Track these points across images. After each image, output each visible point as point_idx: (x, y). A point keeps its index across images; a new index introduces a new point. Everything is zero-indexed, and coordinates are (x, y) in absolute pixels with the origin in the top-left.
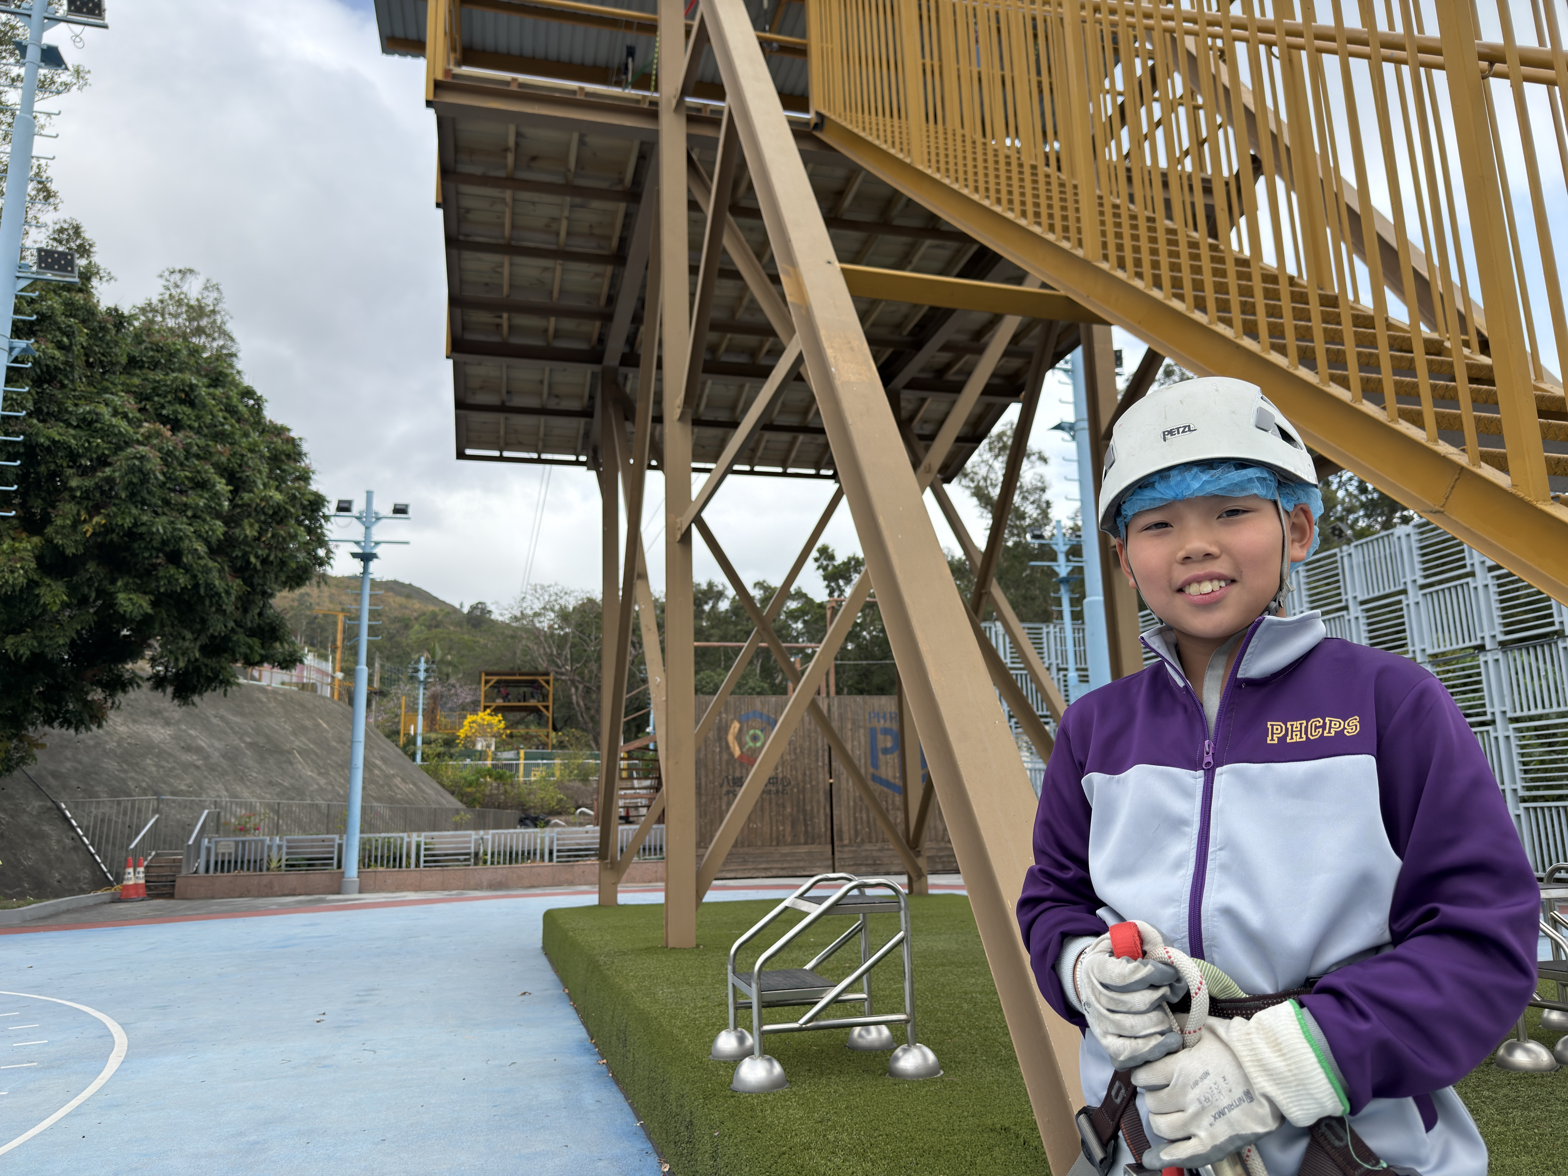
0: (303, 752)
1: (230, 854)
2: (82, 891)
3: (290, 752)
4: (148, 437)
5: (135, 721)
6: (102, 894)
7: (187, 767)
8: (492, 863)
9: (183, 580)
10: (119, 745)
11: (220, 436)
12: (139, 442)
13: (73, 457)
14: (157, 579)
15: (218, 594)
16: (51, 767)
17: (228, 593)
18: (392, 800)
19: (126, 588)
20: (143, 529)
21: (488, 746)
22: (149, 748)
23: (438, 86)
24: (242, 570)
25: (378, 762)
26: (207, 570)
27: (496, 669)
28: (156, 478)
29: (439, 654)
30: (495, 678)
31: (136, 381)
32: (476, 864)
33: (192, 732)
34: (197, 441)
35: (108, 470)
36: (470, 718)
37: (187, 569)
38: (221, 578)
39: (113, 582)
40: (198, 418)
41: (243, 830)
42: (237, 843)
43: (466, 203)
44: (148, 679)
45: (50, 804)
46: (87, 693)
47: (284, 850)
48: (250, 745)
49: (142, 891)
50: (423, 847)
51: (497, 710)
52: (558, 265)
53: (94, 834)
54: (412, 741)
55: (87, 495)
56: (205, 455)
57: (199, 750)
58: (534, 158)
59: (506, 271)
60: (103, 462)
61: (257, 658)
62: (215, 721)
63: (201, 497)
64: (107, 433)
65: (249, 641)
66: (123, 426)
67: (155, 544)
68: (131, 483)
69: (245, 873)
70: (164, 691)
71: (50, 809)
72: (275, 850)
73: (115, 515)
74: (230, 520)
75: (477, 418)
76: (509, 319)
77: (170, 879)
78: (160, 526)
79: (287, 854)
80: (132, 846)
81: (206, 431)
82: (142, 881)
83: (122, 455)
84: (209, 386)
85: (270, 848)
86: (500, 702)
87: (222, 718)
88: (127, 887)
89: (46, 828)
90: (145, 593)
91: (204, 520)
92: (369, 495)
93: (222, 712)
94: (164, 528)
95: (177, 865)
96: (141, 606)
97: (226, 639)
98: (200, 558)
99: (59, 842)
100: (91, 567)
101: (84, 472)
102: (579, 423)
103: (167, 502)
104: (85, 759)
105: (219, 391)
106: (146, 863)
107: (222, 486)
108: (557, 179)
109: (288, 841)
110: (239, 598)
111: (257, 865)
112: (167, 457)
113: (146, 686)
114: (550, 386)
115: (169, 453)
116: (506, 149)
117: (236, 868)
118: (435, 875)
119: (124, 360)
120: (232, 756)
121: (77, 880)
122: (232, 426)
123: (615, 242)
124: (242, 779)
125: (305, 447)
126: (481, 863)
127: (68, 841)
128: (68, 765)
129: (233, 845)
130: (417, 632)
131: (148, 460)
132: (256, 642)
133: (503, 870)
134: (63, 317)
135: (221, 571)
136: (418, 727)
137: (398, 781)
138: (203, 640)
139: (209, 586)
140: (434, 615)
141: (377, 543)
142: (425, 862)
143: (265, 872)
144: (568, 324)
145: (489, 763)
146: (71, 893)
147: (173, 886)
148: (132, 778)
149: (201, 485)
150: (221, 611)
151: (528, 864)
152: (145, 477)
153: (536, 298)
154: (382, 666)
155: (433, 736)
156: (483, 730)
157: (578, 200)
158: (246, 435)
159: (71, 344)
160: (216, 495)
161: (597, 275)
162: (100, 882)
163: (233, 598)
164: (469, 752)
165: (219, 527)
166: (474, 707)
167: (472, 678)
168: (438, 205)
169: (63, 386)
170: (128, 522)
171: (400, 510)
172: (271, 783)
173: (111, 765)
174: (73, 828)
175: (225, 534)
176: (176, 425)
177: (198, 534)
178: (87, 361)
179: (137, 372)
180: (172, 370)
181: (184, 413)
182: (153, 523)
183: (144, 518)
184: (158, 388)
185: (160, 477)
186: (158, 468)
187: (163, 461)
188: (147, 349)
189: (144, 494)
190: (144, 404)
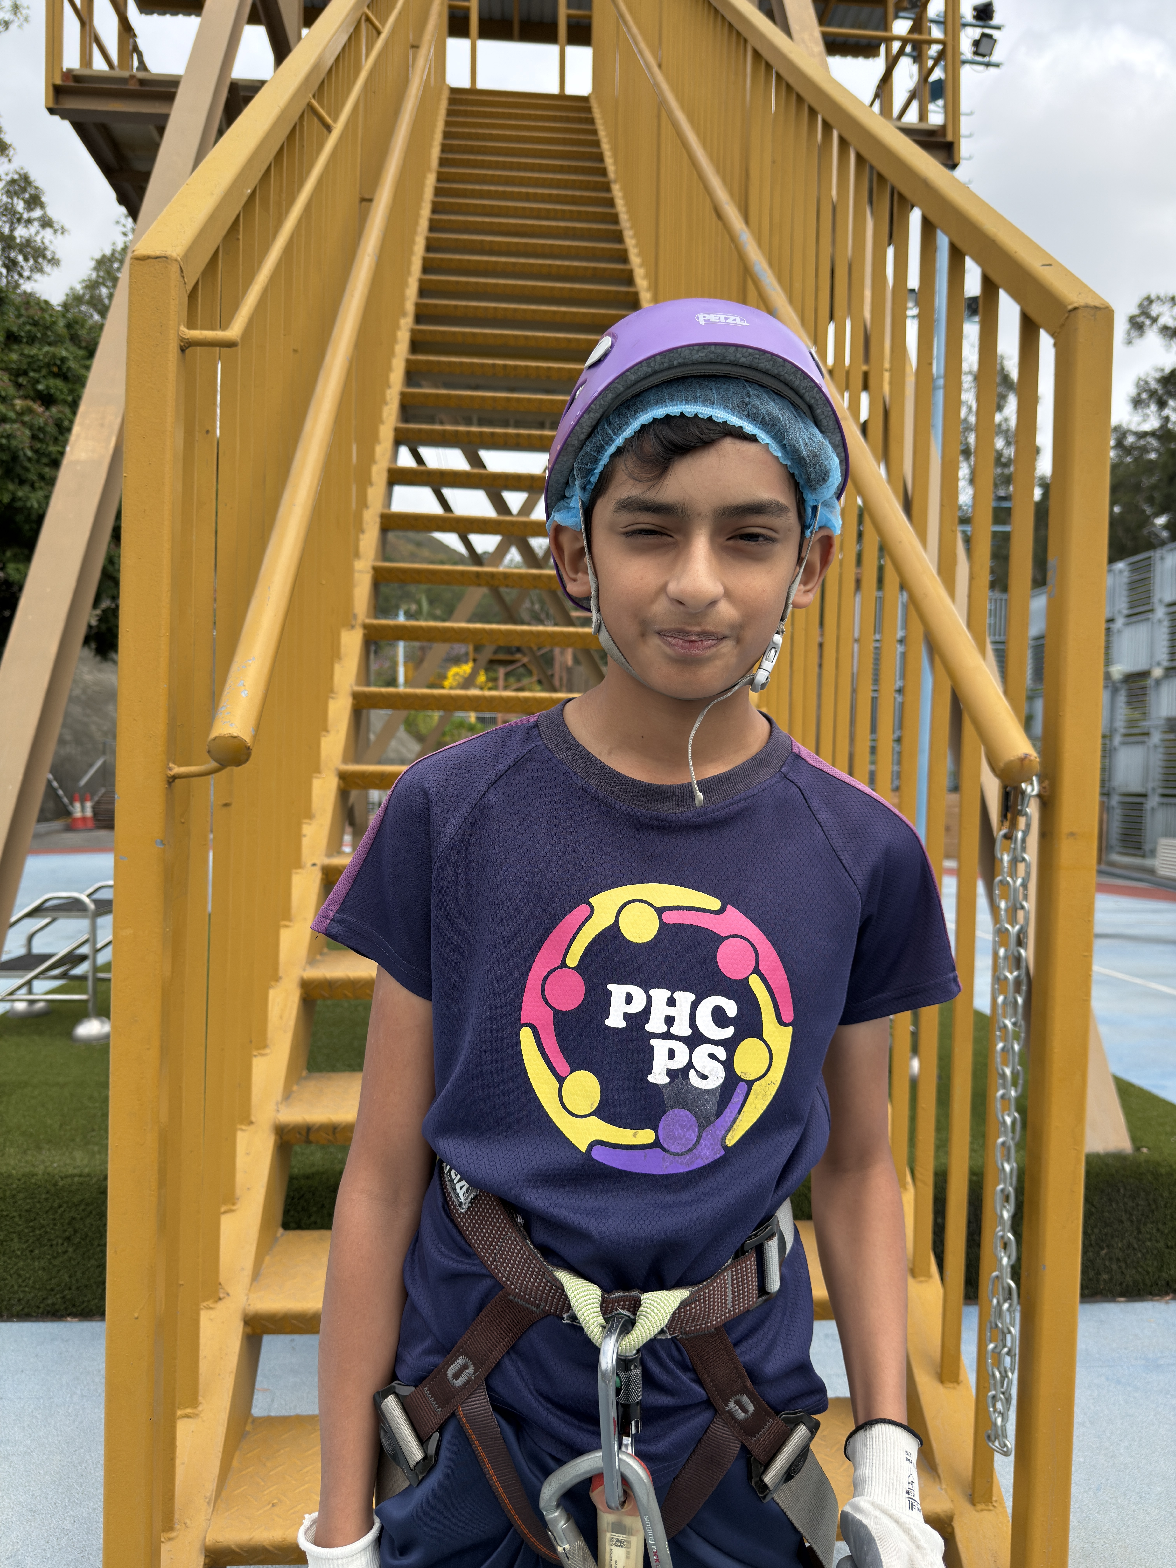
4: (19, 415)
6: (57, 824)
12: (13, 421)
28: (25, 454)
49: (89, 823)
80: (83, 782)
82: (90, 814)
88: (75, 819)
106: (95, 799)
112: (37, 433)
115: (40, 429)
131: (15, 437)
152: (13, 454)
176: (47, 401)
179: (15, 347)
180: (50, 344)
181: (56, 388)
182: (28, 498)
183: (20, 494)
184: (33, 363)
185: (29, 453)
186: (27, 445)
187: (34, 437)
188: (24, 323)
189: (18, 470)
190: (21, 380)
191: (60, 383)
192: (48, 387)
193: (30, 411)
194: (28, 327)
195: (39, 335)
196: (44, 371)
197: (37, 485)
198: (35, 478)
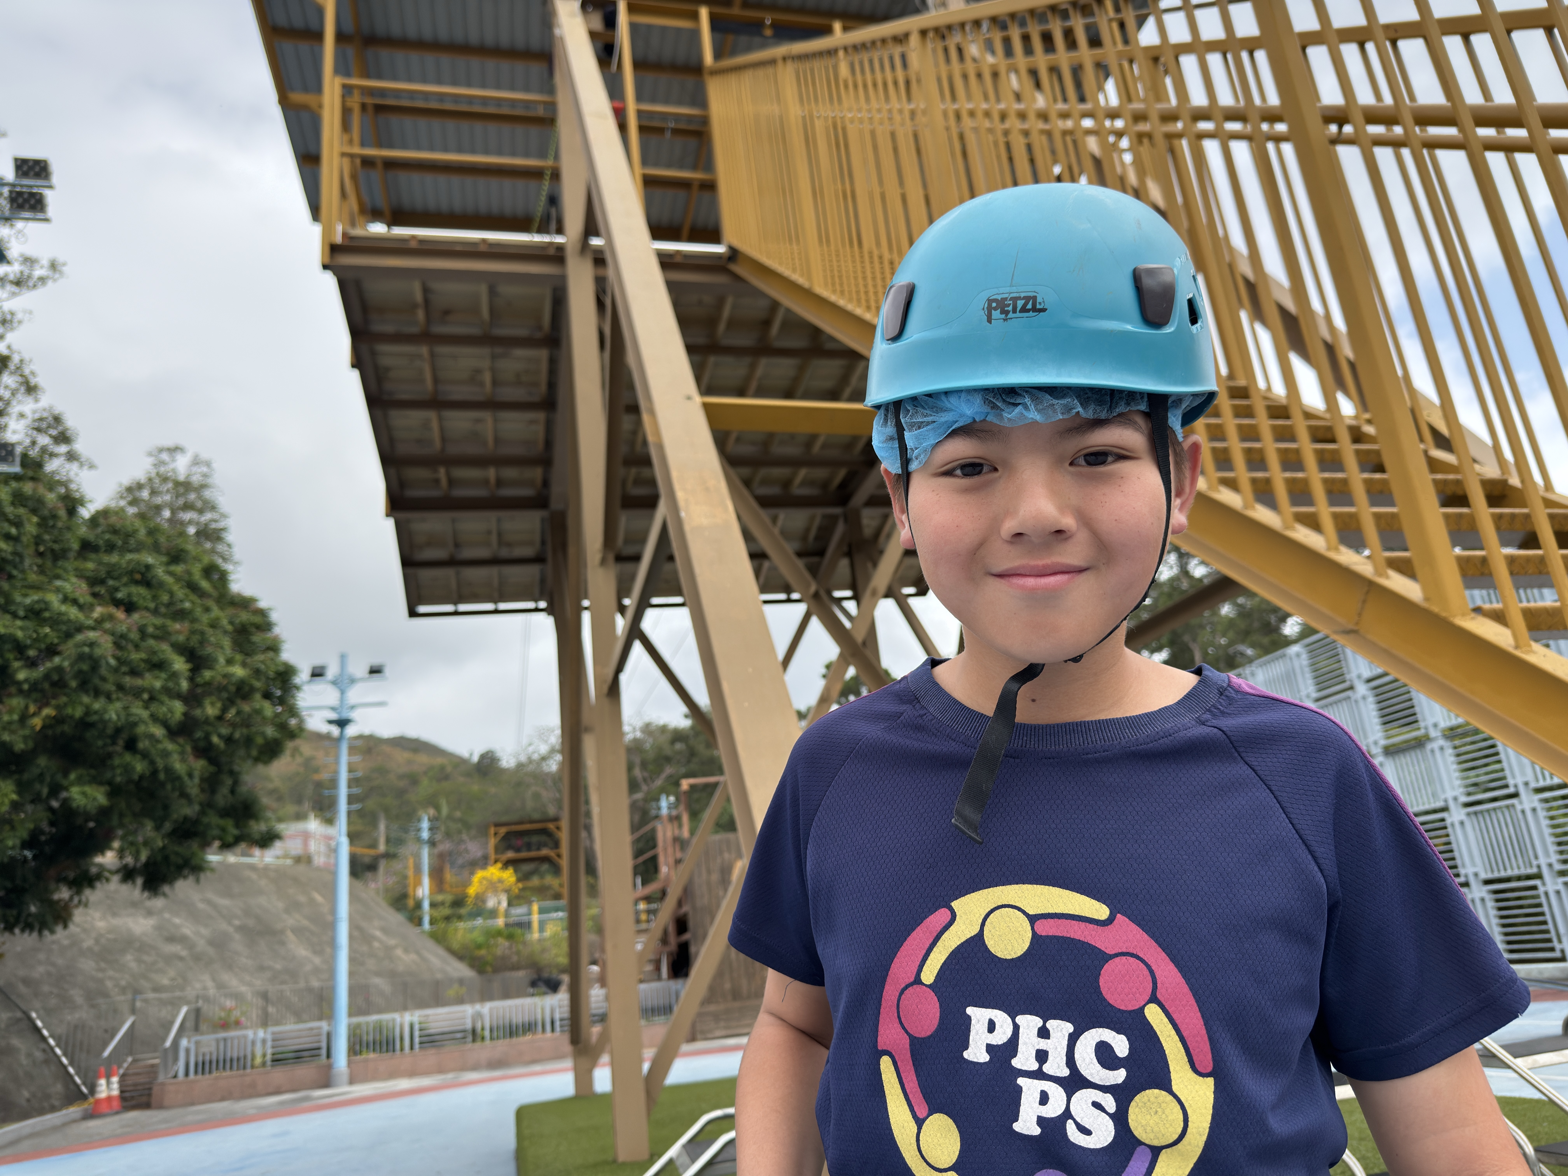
0: (298, 931)
1: (211, 1054)
2: (53, 1109)
3: (282, 932)
4: (99, 622)
5: (114, 915)
6: (74, 1111)
7: (170, 959)
8: (492, 1039)
9: (140, 767)
10: (97, 941)
11: (181, 615)
12: (93, 629)
13: (20, 648)
14: (113, 768)
15: (179, 778)
16: (22, 973)
17: (190, 775)
18: (392, 975)
19: (80, 781)
20: (95, 718)
21: (499, 903)
22: (129, 942)
23: (334, 249)
24: (204, 751)
25: (378, 933)
26: (166, 754)
27: (504, 819)
28: (107, 663)
29: (445, 811)
30: (503, 831)
31: (90, 565)
32: (474, 1040)
33: (177, 921)
34: (152, 622)
35: (57, 660)
36: (480, 874)
37: (145, 755)
38: (183, 760)
39: (66, 774)
40: (155, 598)
41: (225, 1025)
42: (218, 1041)
43: (385, 361)
44: (117, 872)
45: (19, 1014)
46: (52, 892)
47: (269, 1044)
48: (241, 929)
49: (116, 1104)
50: (417, 1027)
51: (507, 864)
52: (487, 416)
53: (67, 1043)
54: (418, 905)
55: (35, 687)
56: (163, 635)
57: (182, 940)
58: (447, 312)
59: (435, 425)
60: (51, 651)
61: (230, 839)
62: (201, 906)
63: (157, 678)
64: (56, 621)
65: (222, 822)
66: (73, 612)
67: (109, 731)
68: (80, 672)
69: (228, 1073)
70: (134, 882)
71: (19, 1020)
72: (259, 1045)
73: (66, 705)
74: (192, 699)
75: (426, 575)
76: (448, 474)
77: (147, 1086)
78: (113, 713)
79: (273, 1047)
80: (106, 1053)
81: (163, 610)
82: (115, 1092)
83: (71, 643)
84: (168, 564)
85: (253, 1043)
86: (510, 855)
87: (209, 902)
88: (98, 1102)
89: (16, 1042)
90: (101, 783)
91: (162, 703)
92: (343, 658)
93: (210, 895)
94: (118, 715)
95: (153, 1070)
96: (95, 799)
97: (196, 822)
98: (158, 741)
99: (29, 1055)
100: (42, 761)
101: (32, 664)
102: (533, 571)
103: (120, 687)
104: (60, 961)
105: (179, 569)
106: (121, 1071)
107: (180, 664)
108: (474, 331)
109: (273, 1033)
110: (202, 780)
111: (240, 1063)
112: (120, 641)
113: (116, 879)
114: (500, 535)
115: (123, 636)
116: (415, 306)
117: (217, 1068)
118: (431, 1057)
119: (76, 546)
120: (219, 943)
121: (48, 1097)
122: (193, 602)
123: (543, 388)
124: (230, 966)
125: (274, 617)
126: (479, 1039)
127: (39, 1055)
128: (41, 969)
129: (214, 1044)
130: (426, 787)
131: (99, 645)
132: (229, 824)
133: (502, 1046)
134: (12, 508)
135: (182, 753)
136: (424, 890)
137: (399, 952)
138: (168, 826)
139: (168, 770)
140: (442, 768)
141: (353, 707)
142: (421, 1043)
143: (249, 1071)
144: (510, 473)
145: (500, 922)
146: (41, 1112)
147: (150, 1095)
148: (110, 978)
149: (158, 665)
150: (184, 795)
151: (529, 1037)
152: (95, 663)
153: (471, 450)
154: (387, 827)
155: (440, 898)
156: (493, 886)
157: (498, 350)
158: (207, 610)
159: (20, 534)
160: (174, 676)
161: (532, 422)
162: (74, 1096)
163: (197, 780)
164: (480, 910)
165: (178, 708)
166: (483, 862)
167: (482, 831)
168: (353, 366)
169: (10, 577)
170: (78, 712)
171: (375, 671)
172: (262, 968)
173: (87, 965)
174: (44, 1039)
175: (185, 714)
176: (130, 607)
177: (154, 718)
178: (37, 551)
179: (93, 556)
180: (130, 551)
181: (139, 595)
182: (105, 711)
183: (97, 706)
184: (112, 572)
185: (112, 662)
186: (110, 653)
187: (117, 645)
188: (103, 532)
189: (96, 681)
190: (97, 589)
191: (142, 590)
192: (129, 595)
193: (111, 617)
194: (107, 536)
195: (120, 543)
196: (125, 579)
197: (114, 696)
198: (113, 688)
